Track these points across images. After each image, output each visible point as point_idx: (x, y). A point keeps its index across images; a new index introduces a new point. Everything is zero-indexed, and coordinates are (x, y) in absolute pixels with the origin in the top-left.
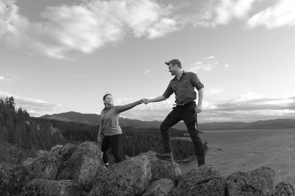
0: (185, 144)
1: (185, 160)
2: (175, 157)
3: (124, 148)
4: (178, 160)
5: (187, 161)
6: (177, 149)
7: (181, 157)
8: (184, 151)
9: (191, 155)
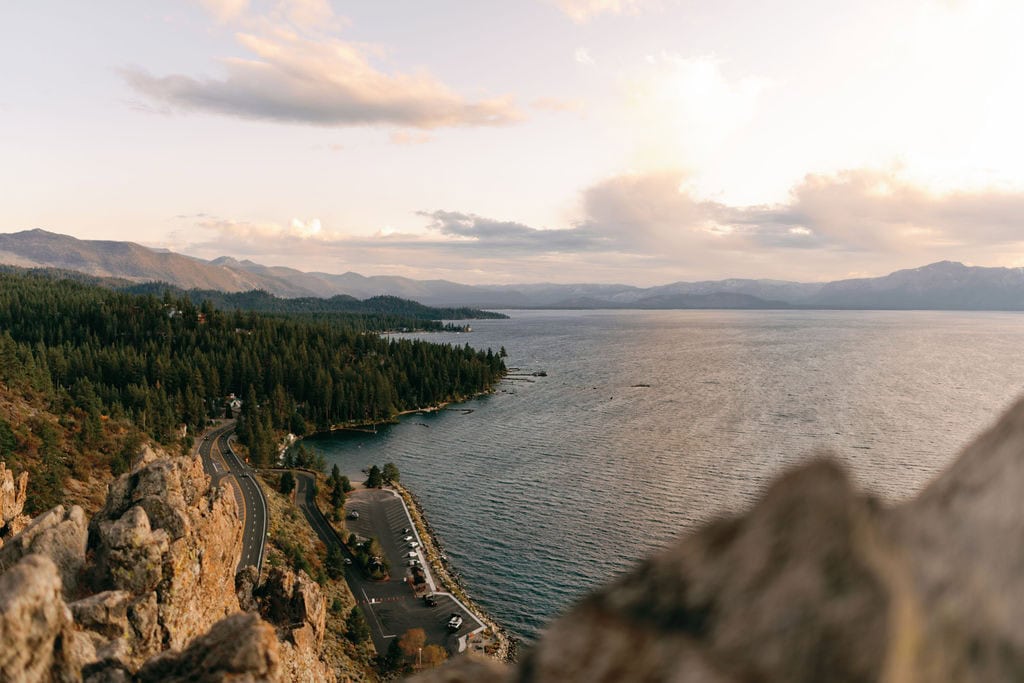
0: (437, 356)
1: (428, 410)
2: (397, 402)
3: (221, 372)
4: (406, 409)
5: (433, 412)
6: (404, 375)
7: (415, 398)
8: (427, 380)
9: (450, 392)
